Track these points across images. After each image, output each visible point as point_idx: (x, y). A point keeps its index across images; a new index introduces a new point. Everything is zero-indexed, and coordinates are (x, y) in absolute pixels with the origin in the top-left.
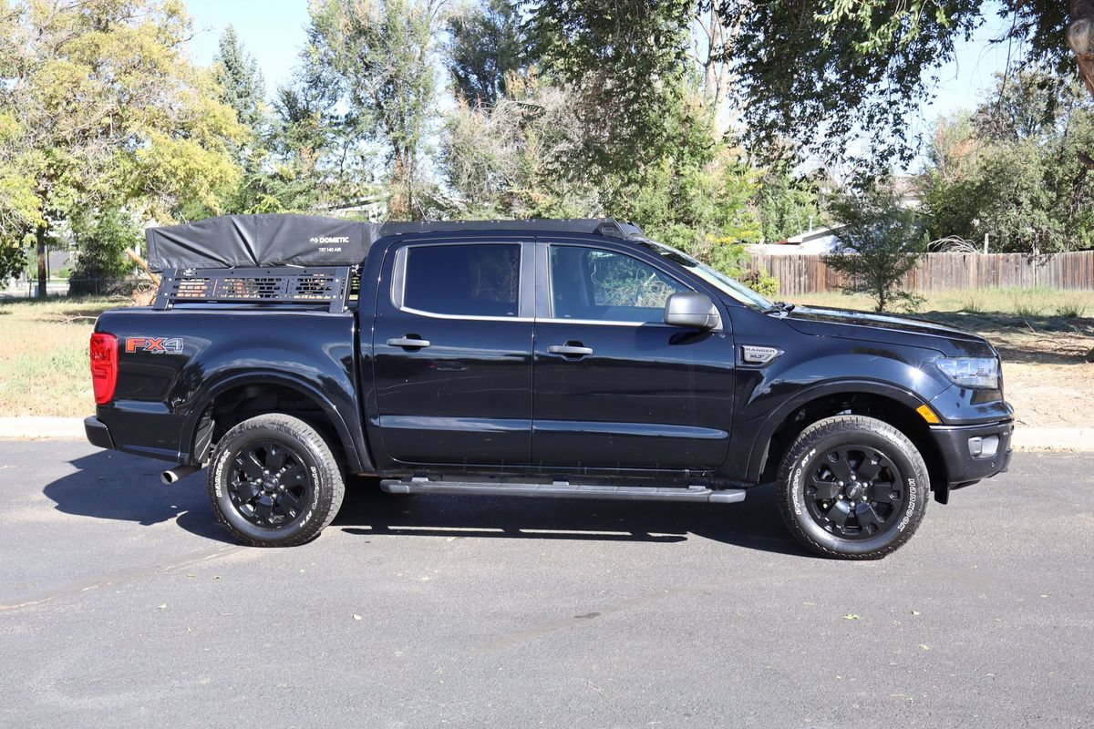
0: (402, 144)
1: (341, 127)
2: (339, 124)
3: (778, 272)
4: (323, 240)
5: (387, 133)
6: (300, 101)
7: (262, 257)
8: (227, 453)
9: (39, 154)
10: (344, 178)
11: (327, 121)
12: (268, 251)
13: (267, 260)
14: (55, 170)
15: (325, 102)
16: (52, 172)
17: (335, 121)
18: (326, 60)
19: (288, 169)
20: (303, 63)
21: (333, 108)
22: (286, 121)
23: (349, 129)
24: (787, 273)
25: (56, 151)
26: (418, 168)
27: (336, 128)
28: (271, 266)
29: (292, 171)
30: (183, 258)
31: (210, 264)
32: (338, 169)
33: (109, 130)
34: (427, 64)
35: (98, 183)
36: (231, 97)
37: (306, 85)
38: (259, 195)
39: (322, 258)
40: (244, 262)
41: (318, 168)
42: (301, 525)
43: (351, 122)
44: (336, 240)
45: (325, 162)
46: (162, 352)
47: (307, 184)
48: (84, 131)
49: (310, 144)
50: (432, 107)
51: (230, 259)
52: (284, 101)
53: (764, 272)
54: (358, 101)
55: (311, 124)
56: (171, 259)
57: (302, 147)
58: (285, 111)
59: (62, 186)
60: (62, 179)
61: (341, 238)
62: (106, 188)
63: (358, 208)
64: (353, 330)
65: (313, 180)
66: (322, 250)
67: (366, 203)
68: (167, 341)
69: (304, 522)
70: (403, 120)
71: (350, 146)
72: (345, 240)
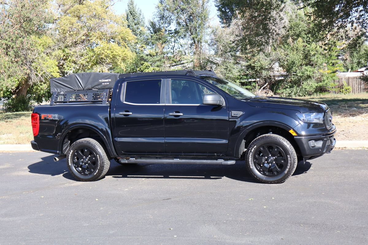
0: (196, 40)
1: (173, 34)
2: (172, 33)
3: (351, 84)
4: (103, 81)
5: (190, 35)
6: (157, 25)
7: (85, 87)
8: (72, 151)
9: (60, 52)
10: (174, 54)
11: (168, 32)
12: (87, 85)
15: (166, 25)
16: (65, 58)
17: (170, 32)
18: (166, 9)
19: (153, 52)
20: (157, 11)
21: (169, 27)
22: (152, 33)
23: (176, 35)
24: (355, 84)
25: (66, 50)
26: (203, 48)
27: (171, 35)
28: (88, 90)
29: (154, 53)
30: (61, 88)
31: (70, 90)
32: (172, 51)
33: (84, 41)
34: (205, 7)
35: (81, 61)
36: (132, 25)
37: (159, 19)
38: (142, 62)
39: (102, 87)
40: (79, 89)
41: (165, 50)
42: (95, 174)
43: (176, 32)
44: (107, 80)
45: (167, 48)
46: (52, 119)
47: (160, 57)
48: (75, 42)
49: (161, 41)
50: (207, 24)
51: (75, 88)
52: (151, 26)
53: (345, 84)
54: (179, 24)
55: (161, 34)
56: (57, 89)
57: (158, 43)
58: (151, 29)
59: (68, 62)
60: (68, 60)
62: (84, 62)
64: (109, 110)
65: (162, 56)
66: (103, 84)
67: (183, 63)
68: (53, 115)
69: (96, 173)
70: (196, 30)
71: (177, 41)
72: (110, 80)
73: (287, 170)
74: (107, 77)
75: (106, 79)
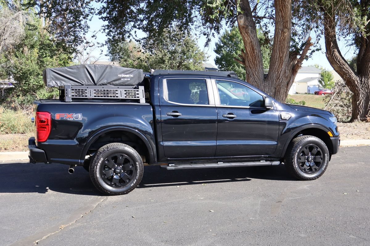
4: (123, 76)
7: (98, 81)
8: (102, 159)
12: (101, 79)
13: (100, 83)
28: (101, 85)
30: (63, 81)
31: (74, 84)
39: (122, 82)
40: (89, 84)
42: (132, 185)
44: (128, 76)
46: (73, 119)
51: (83, 82)
56: (57, 82)
61: (130, 75)
64: (152, 109)
66: (122, 79)
68: (75, 115)
72: (132, 76)
73: (324, 167)
74: (128, 72)
75: (127, 74)
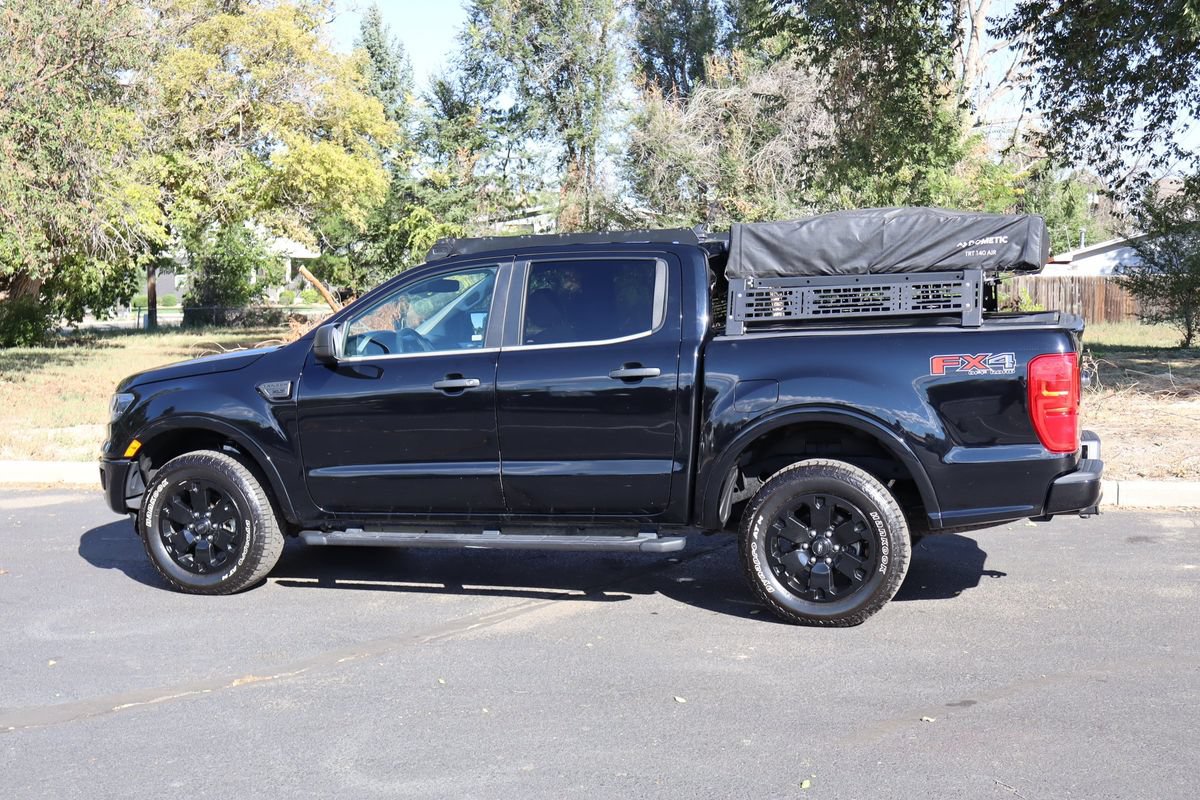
0: (577, 144)
1: (503, 124)
2: (502, 120)
5: (560, 130)
6: (455, 93)
9: (158, 161)
10: (508, 186)
11: (488, 117)
14: (175, 177)
15: (485, 93)
16: (172, 180)
17: (497, 116)
18: (488, 43)
19: (442, 175)
20: (461, 47)
21: (493, 101)
22: (439, 117)
23: (514, 126)
25: (177, 155)
26: (597, 171)
27: (498, 125)
29: (446, 177)
32: (501, 175)
33: (238, 130)
34: (609, 46)
35: (225, 193)
36: (375, 89)
37: (464, 74)
38: (408, 206)
41: (477, 173)
43: (516, 117)
45: (485, 165)
47: (464, 192)
48: (209, 132)
49: (468, 145)
50: (615, 98)
52: (436, 93)
53: (1026, 298)
54: (526, 92)
55: (469, 121)
57: (459, 148)
58: (438, 105)
59: (183, 196)
60: (184, 187)
62: (234, 198)
63: (523, 221)
65: (471, 188)
67: (534, 214)
70: (579, 114)
71: (515, 145)
